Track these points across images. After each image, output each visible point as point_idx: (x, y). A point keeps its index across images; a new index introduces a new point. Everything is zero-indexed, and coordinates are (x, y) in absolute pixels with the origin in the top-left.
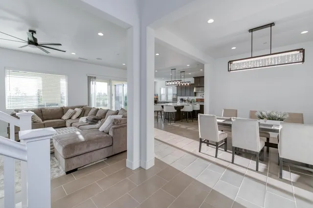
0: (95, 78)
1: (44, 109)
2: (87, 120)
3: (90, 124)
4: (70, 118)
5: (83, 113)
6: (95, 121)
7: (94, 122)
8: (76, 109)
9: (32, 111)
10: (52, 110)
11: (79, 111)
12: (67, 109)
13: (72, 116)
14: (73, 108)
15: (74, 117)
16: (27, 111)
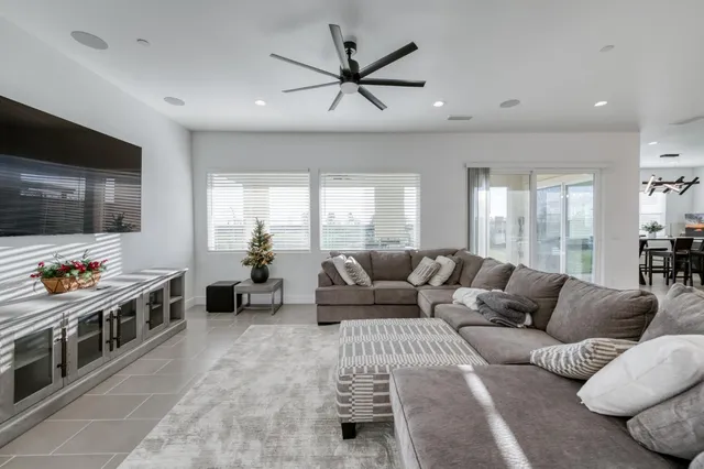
0: (486, 171)
1: (375, 252)
2: (481, 302)
3: (494, 323)
4: (427, 283)
5: (458, 272)
6: (515, 314)
7: (510, 318)
8: (441, 259)
9: (354, 256)
10: (390, 256)
11: (447, 265)
12: (420, 257)
13: (430, 278)
14: (433, 256)
15: (436, 281)
16: (347, 256)
